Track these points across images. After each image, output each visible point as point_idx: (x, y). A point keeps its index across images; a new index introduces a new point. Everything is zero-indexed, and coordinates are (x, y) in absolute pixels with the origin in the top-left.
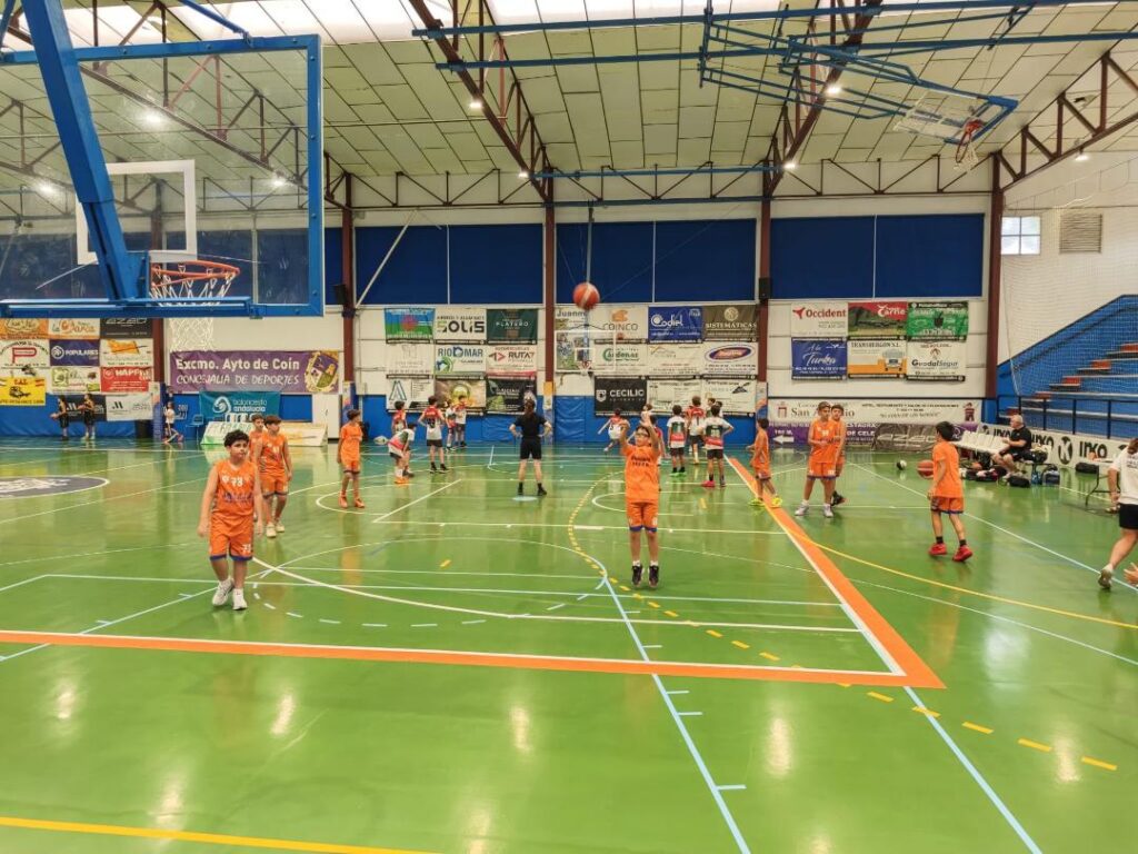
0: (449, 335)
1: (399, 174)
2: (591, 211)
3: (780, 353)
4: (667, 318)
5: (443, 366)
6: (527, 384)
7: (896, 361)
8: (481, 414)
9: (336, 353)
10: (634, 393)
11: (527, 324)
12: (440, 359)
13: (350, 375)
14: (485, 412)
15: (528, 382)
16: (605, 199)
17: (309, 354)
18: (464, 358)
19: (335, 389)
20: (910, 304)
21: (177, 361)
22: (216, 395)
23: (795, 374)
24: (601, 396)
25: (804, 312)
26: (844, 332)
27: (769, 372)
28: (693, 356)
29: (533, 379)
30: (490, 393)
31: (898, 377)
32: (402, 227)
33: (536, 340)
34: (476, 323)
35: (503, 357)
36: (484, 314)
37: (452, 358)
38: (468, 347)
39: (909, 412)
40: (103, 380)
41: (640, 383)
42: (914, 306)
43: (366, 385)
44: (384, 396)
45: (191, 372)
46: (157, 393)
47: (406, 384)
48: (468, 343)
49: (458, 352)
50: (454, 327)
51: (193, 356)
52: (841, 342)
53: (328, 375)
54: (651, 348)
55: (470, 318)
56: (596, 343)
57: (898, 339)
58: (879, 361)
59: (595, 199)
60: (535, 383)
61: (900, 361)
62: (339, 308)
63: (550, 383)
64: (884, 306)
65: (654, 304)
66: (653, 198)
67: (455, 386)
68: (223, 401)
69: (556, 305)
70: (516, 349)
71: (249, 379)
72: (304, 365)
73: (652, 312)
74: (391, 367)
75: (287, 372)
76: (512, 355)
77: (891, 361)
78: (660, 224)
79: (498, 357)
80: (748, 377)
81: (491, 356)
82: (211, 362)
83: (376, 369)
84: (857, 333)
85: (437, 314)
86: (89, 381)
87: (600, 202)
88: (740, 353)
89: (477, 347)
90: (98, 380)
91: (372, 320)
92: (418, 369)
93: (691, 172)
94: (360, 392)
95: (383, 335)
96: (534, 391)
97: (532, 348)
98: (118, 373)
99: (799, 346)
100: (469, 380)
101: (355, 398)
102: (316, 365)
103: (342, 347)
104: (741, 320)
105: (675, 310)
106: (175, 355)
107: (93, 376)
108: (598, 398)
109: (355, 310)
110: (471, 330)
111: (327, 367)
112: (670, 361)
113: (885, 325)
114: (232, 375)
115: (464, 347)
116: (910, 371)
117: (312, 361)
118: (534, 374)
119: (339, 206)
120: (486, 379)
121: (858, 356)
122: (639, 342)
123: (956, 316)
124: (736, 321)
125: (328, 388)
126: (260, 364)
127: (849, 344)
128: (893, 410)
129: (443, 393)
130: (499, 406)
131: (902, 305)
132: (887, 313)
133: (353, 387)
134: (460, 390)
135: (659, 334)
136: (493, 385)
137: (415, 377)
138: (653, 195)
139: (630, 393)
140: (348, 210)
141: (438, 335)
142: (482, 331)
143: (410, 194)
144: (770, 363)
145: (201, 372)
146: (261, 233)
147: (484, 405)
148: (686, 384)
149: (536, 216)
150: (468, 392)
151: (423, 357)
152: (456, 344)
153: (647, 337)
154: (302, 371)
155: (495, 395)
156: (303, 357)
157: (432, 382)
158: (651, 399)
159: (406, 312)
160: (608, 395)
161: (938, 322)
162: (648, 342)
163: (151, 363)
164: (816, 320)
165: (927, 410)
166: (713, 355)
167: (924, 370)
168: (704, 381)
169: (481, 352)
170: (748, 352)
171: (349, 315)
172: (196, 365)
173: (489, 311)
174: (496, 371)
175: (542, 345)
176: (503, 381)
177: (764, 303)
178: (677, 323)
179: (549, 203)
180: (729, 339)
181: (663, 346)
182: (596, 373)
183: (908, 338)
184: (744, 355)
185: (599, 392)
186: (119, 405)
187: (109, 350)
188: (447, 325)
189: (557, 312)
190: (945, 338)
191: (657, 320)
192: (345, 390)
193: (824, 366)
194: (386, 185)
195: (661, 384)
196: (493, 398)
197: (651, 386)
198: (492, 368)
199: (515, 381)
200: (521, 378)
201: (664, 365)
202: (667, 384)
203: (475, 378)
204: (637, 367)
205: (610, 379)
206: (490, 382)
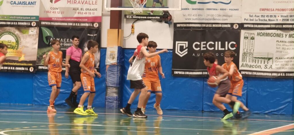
6: (89, 32)
8: (31, 70)
10: (223, 46)
14: (36, 67)
15: (90, 30)
24: (182, 49)
29: (96, 25)
30: (43, 43)
41: (231, 33)
60: (98, 31)
100: (19, 27)
108: (178, 52)
118: (98, 20)
120: (39, 25)
136: (47, 32)
139: (218, 46)
147: (34, 58)
148: (290, 36)
150: (17, 42)
160: (190, 47)
174: (51, 15)
176: (59, 28)
182: (178, 17)
185: (179, 44)
195: (258, 34)
196: (45, 50)
197: (246, 38)
198: (47, 12)
199: (74, 28)
200: (82, 25)
201: (263, 10)
202: (268, 35)
203: (25, 24)
204: (230, 13)
205: (193, 27)
206: (44, 29)
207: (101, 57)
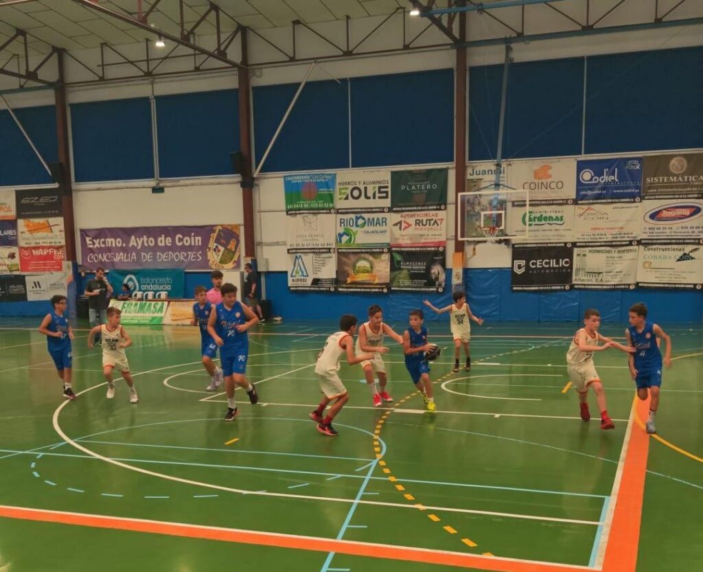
0: (351, 203)
1: (296, 22)
2: (509, 49)
4: (599, 173)
5: (345, 238)
6: (435, 256)
8: (385, 291)
9: (237, 226)
10: (558, 263)
11: (435, 186)
12: (341, 230)
13: (251, 251)
14: (389, 289)
15: (436, 253)
16: (526, 33)
17: (210, 229)
18: (366, 228)
19: (238, 264)
21: (87, 239)
22: (125, 273)
24: (520, 267)
28: (630, 217)
29: (441, 249)
30: (394, 267)
32: (299, 84)
33: (445, 204)
34: (380, 188)
35: (410, 225)
36: (389, 178)
37: (354, 229)
38: (371, 216)
40: (21, 259)
41: (565, 251)
43: (267, 260)
44: (286, 273)
45: (101, 250)
46: (70, 272)
47: (308, 259)
48: (370, 210)
49: (360, 222)
51: (101, 233)
53: (230, 251)
54: (578, 209)
55: (374, 183)
56: (514, 205)
59: (514, 35)
60: (443, 254)
62: (237, 178)
63: (460, 254)
65: (584, 157)
66: (584, 28)
67: (357, 261)
68: (131, 279)
69: (468, 162)
70: (422, 215)
71: (155, 256)
72: (206, 241)
73: (581, 166)
74: (293, 242)
75: (191, 248)
76: (418, 222)
78: (592, 59)
79: (404, 225)
80: (697, 242)
81: (396, 225)
82: (118, 240)
83: (277, 244)
85: (338, 180)
86: (9, 262)
87: (521, 37)
88: (687, 212)
89: (380, 216)
90: (17, 260)
91: (272, 189)
92: (321, 242)
94: (261, 268)
95: (283, 205)
96: (443, 264)
97: (441, 214)
98: (35, 252)
100: (372, 254)
102: (217, 241)
103: (242, 220)
104: (690, 172)
105: (609, 163)
106: (84, 233)
107: (12, 256)
108: (516, 270)
109: (254, 179)
110: (374, 198)
111: (228, 243)
112: (602, 224)
114: (138, 253)
115: (366, 216)
117: (214, 236)
118: (443, 244)
119: (234, 65)
120: (390, 251)
122: (564, 202)
124: (683, 175)
125: (231, 265)
126: (163, 241)
129: (347, 268)
130: (404, 283)
134: (362, 264)
135: (589, 193)
136: (398, 257)
137: (316, 251)
138: (584, 24)
139: (553, 263)
140: (245, 69)
141: (340, 204)
142: (387, 197)
143: (309, 46)
145: (109, 250)
146: (161, 99)
147: (388, 281)
148: (619, 252)
149: (444, 60)
150: (372, 267)
151: (325, 229)
152: (358, 212)
153: (574, 197)
154: (204, 247)
155: (400, 269)
156: (204, 231)
157: (334, 256)
158: (577, 270)
159: (307, 179)
160: (527, 265)
162: (575, 202)
163: (63, 242)
166: (654, 216)
168: (642, 247)
169: (384, 221)
170: (697, 210)
171: (248, 185)
172: (104, 243)
173: (393, 174)
174: (400, 242)
175: (451, 210)
176: (408, 253)
178: (612, 178)
179: (461, 45)
180: (674, 195)
181: (593, 206)
182: (515, 240)
184: (691, 215)
185: (517, 262)
186: (37, 284)
187: (25, 229)
188: (349, 192)
189: (469, 171)
191: (587, 175)
194: (282, 37)
195: (590, 251)
196: (396, 273)
197: (578, 255)
198: (397, 239)
199: (421, 252)
200: (429, 249)
201: (594, 229)
202: (598, 251)
203: (378, 250)
204: (562, 233)
205: (530, 247)
206: (395, 254)
207: (446, 277)
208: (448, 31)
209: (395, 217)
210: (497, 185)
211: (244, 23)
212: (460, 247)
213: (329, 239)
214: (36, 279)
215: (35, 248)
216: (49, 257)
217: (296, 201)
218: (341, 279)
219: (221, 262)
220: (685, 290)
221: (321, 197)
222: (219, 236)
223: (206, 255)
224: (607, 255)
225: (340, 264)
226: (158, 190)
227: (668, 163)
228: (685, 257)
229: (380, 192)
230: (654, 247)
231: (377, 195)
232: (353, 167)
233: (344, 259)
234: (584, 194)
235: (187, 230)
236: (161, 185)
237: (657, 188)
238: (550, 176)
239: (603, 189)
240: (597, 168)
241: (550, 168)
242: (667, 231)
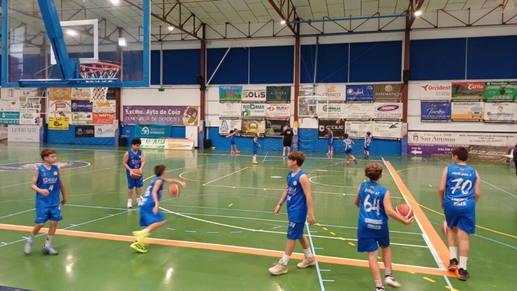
0: (249, 99)
1: (227, 23)
2: (318, 39)
3: (415, 108)
4: (356, 91)
5: (245, 114)
7: (478, 113)
8: (263, 136)
9: (197, 107)
10: (338, 127)
11: (285, 93)
12: (244, 110)
13: (203, 117)
14: (265, 136)
15: (285, 121)
16: (324, 33)
17: (185, 107)
18: (255, 109)
19: (196, 123)
20: (486, 83)
21: (126, 110)
22: (143, 126)
23: (423, 119)
24: (322, 128)
25: (427, 88)
26: (449, 97)
27: (408, 118)
28: (369, 109)
29: (288, 120)
30: (267, 126)
31: (479, 121)
32: (228, 49)
33: (290, 101)
34: (261, 93)
35: (274, 109)
36: (265, 89)
37: (250, 110)
38: (257, 104)
39: (485, 140)
40: (93, 118)
41: (342, 122)
42: (488, 84)
43: (210, 122)
44: (218, 127)
45: (132, 115)
46: (117, 125)
47: (229, 122)
48: (257, 102)
49: (252, 107)
50: (251, 95)
51: (133, 108)
52: (447, 103)
53: (193, 117)
54: (347, 105)
56: (319, 102)
57: (479, 101)
58: (469, 112)
59: (320, 33)
61: (480, 113)
62: (199, 86)
63: (296, 122)
64: (472, 84)
65: (349, 84)
66: (349, 32)
67: (251, 123)
68: (146, 129)
69: (300, 84)
70: (280, 105)
71: (158, 119)
72: (182, 113)
73: (348, 87)
74: (222, 114)
75: (175, 116)
76: (278, 108)
77: (475, 113)
78: (352, 44)
79: (271, 109)
80: (398, 120)
81: (268, 109)
82: (141, 111)
83: (215, 115)
84: (458, 98)
85: (243, 89)
86: (87, 119)
87: (323, 34)
88: (393, 108)
89: (261, 104)
90: (91, 119)
91: (213, 92)
92: (234, 115)
93: (369, 18)
94: (207, 125)
95: (218, 98)
97: (288, 105)
98: (100, 115)
99: (425, 105)
100: (257, 120)
101: (205, 128)
102: (188, 113)
103: (199, 104)
104: (394, 91)
105: (360, 87)
106: (125, 107)
107: (89, 117)
108: (320, 129)
109: (206, 87)
110: (259, 96)
111: (192, 114)
112: (356, 111)
113: (472, 94)
114: (150, 117)
115: (255, 104)
116: (486, 118)
117: (186, 111)
118: (289, 118)
119: (199, 39)
120: (265, 120)
121: (457, 110)
122: (341, 102)
123: (512, 89)
124: (391, 92)
125: (193, 124)
126: (162, 112)
127: (452, 103)
128: (477, 138)
129: (246, 126)
130: (271, 133)
131: (481, 83)
132: (473, 87)
133: (204, 123)
134: (253, 125)
135: (351, 98)
136: (269, 122)
137: (232, 118)
138: (349, 30)
139: (336, 127)
140: (203, 41)
141: (244, 99)
142: (264, 97)
143: (232, 33)
144: (409, 113)
145: (136, 115)
146: (164, 51)
147: (264, 132)
148: (364, 123)
149: (291, 42)
150: (257, 126)
151: (237, 109)
152: (252, 103)
153: (345, 100)
154: (181, 115)
155: (270, 127)
156: (182, 109)
157: (240, 121)
158: (347, 130)
159: (229, 88)
160: (325, 128)
161: (502, 92)
162: (345, 102)
163: (115, 111)
164: (434, 91)
165: (496, 138)
166: (379, 109)
167: (494, 118)
168: (374, 122)
169: (263, 107)
170: (397, 107)
171: (203, 89)
172: (134, 112)
174: (270, 116)
175: (293, 103)
176: (273, 121)
177: (406, 83)
178: (361, 93)
179: (297, 36)
180: (388, 100)
181: (353, 104)
182: (320, 117)
183: (485, 101)
184: (395, 109)
185: (321, 127)
186: (100, 130)
187: (96, 105)
188: (248, 94)
189: (300, 87)
190: (506, 101)
191: (350, 91)
192: (201, 124)
193: (439, 115)
194: (221, 29)
195: (352, 123)
196: (269, 129)
197: (347, 124)
198: (268, 115)
199: (279, 121)
200: (282, 119)
201: (354, 113)
202: (355, 123)
203: (260, 119)
204: (341, 115)
205: (326, 120)
206: (267, 121)
208: (293, 30)
209: (268, 105)
210: (314, 94)
211: (205, 22)
212: (296, 119)
213: (238, 113)
214: (99, 127)
215: (101, 113)
216: (107, 118)
217: (224, 98)
218: (243, 131)
219: (189, 122)
220: (393, 140)
221: (235, 96)
222: (188, 111)
223: (182, 119)
224: (359, 124)
225: (243, 124)
226: (161, 90)
227: (385, 87)
228: (392, 127)
229: (261, 95)
230: (379, 122)
231: (260, 96)
232: (250, 83)
233: (245, 122)
234: (349, 99)
235: (173, 108)
236: (163, 88)
237: (380, 97)
238: (334, 91)
239: (357, 97)
240: (355, 88)
241: (334, 87)
242: (385, 115)
